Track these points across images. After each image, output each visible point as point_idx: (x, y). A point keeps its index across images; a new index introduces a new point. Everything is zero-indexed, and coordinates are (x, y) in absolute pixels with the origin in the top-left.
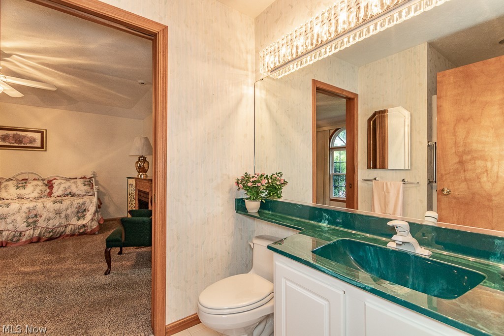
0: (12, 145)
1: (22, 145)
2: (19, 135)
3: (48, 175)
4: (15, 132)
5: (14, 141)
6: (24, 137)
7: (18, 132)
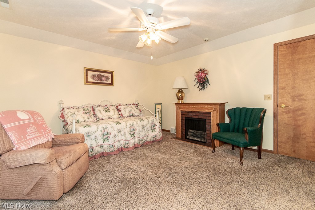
0: (97, 82)
1: (102, 82)
2: (100, 75)
3: (115, 103)
4: (98, 73)
5: (98, 79)
6: (103, 76)
7: (100, 73)
